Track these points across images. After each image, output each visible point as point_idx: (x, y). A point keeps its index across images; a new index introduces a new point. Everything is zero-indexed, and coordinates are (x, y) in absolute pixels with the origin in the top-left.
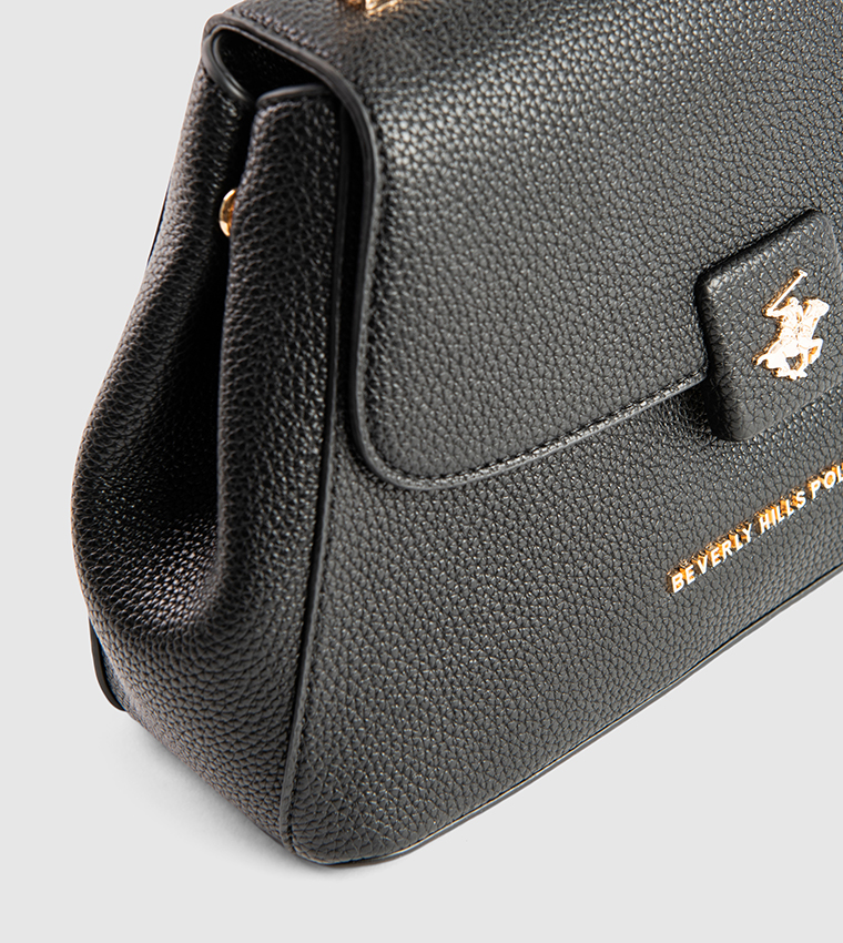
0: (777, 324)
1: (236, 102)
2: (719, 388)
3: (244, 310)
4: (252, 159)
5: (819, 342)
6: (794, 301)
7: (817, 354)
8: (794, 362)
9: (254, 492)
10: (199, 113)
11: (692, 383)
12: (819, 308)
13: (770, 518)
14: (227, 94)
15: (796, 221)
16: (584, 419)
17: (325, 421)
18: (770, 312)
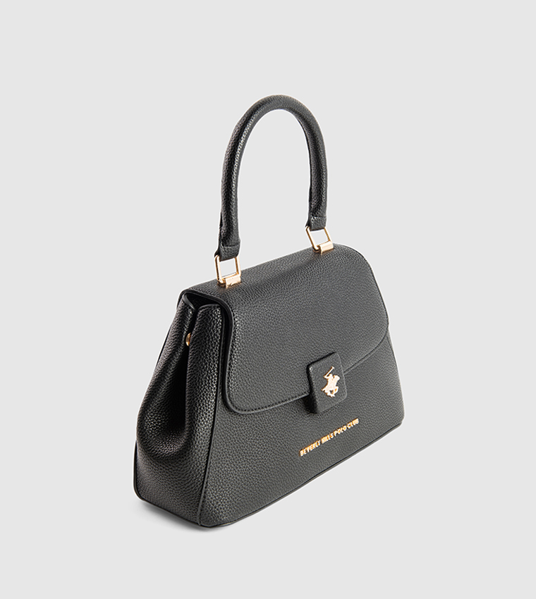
0: (327, 380)
1: (192, 310)
2: (313, 397)
3: (194, 363)
4: (197, 323)
5: (337, 388)
6: (331, 375)
7: (337, 391)
8: (331, 392)
9: (197, 411)
10: (181, 313)
11: (306, 395)
12: (337, 378)
13: (324, 440)
14: (190, 308)
15: (330, 354)
16: (280, 401)
17: (217, 392)
18: (326, 377)
